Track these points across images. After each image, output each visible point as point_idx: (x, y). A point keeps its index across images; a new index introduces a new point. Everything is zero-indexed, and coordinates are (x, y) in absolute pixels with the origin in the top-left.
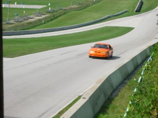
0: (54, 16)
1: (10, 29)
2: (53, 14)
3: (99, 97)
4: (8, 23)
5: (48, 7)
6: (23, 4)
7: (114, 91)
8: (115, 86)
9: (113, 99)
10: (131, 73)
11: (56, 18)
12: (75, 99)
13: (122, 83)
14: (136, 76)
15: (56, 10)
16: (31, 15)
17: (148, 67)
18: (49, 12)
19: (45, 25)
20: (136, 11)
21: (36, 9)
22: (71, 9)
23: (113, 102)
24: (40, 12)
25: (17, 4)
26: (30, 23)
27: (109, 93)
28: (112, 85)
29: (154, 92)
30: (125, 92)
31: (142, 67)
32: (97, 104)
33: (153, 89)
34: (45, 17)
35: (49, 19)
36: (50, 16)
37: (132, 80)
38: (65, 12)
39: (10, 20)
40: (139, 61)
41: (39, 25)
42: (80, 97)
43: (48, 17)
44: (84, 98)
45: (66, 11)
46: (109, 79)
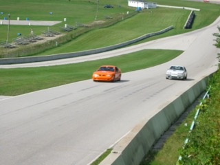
0: (71, 35)
1: (10, 55)
2: (70, 33)
3: (136, 150)
4: (8, 47)
5: (64, 23)
6: (28, 20)
7: (157, 141)
8: (158, 135)
9: (155, 153)
10: (180, 116)
11: (74, 39)
12: (102, 153)
13: (169, 130)
14: (188, 119)
15: (74, 27)
16: (40, 34)
17: (203, 107)
18: (65, 31)
19: (59, 49)
20: (186, 28)
21: (47, 26)
22: (96, 26)
23: (155, 157)
24: (52, 30)
25: (20, 20)
26: (39, 46)
27: (150, 145)
28: (154, 133)
29: (214, 144)
30: (172, 142)
31: (195, 107)
32: (133, 160)
33: (213, 140)
34: (60, 38)
35: (65, 40)
36: (66, 36)
37: (181, 125)
38: (87, 30)
39: (11, 42)
40: (192, 98)
41: (51, 49)
42: (109, 151)
43: (63, 37)
44: (115, 153)
45: (89, 29)
46: (149, 125)
